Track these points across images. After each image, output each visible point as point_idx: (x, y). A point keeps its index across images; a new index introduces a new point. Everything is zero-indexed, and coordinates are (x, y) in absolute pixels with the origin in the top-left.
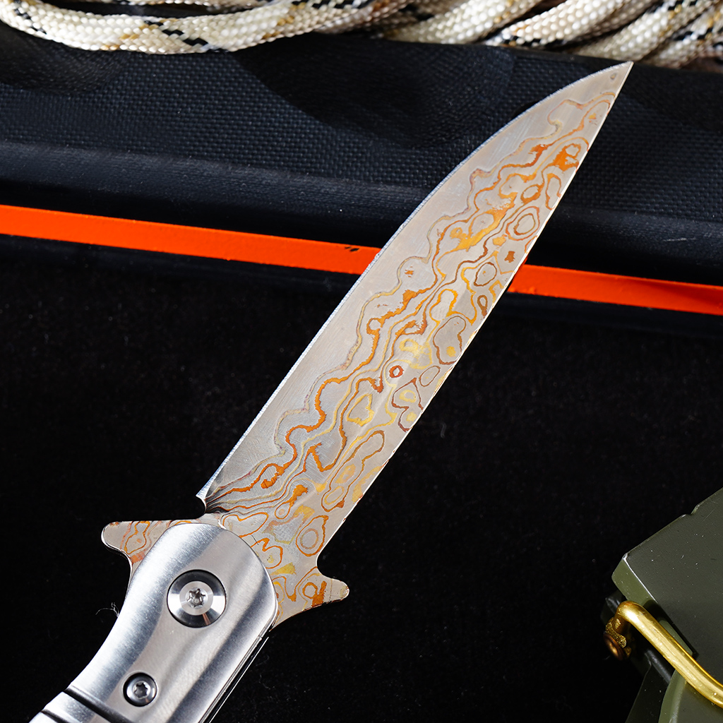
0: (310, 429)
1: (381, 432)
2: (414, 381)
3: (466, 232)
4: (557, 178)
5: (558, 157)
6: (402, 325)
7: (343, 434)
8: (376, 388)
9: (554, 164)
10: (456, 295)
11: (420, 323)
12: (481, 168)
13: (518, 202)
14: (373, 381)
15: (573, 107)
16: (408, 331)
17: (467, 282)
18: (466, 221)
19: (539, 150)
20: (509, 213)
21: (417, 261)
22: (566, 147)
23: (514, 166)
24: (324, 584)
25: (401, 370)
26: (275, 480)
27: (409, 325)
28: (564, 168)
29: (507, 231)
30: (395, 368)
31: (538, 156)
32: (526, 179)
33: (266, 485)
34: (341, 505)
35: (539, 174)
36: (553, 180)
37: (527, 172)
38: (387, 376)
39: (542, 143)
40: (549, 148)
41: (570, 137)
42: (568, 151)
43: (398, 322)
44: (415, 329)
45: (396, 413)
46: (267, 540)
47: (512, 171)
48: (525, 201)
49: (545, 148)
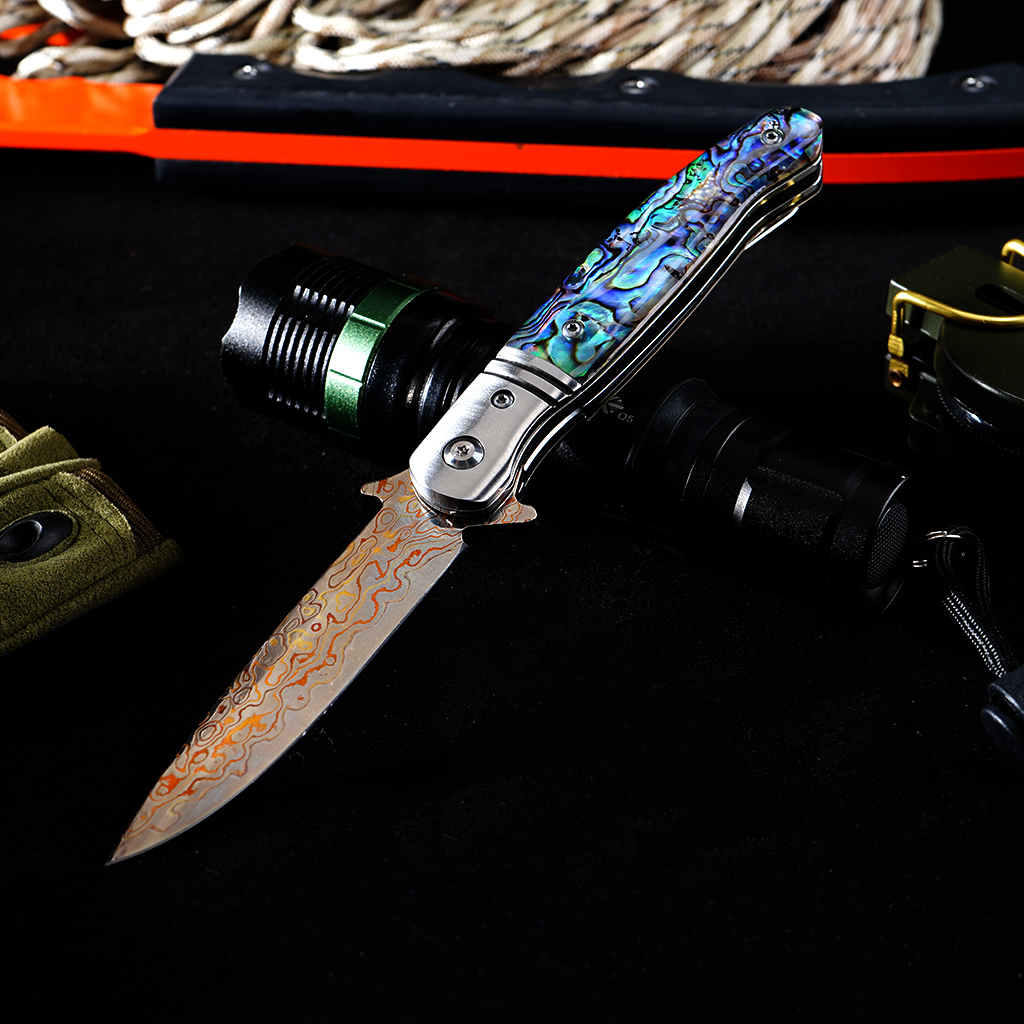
0: (384, 589)
1: (330, 587)
2: (304, 622)
3: (254, 728)
4: (178, 769)
5: (175, 786)
6: (310, 660)
7: (359, 586)
8: (333, 617)
9: (179, 780)
10: (266, 681)
11: (295, 662)
12: (238, 778)
13: (211, 750)
14: (335, 621)
15: (158, 826)
16: (306, 656)
17: (256, 690)
18: (254, 736)
19: (189, 792)
20: (219, 742)
21: (295, 707)
22: (168, 793)
23: (211, 779)
24: (378, 492)
25: (312, 628)
26: (411, 556)
27: (303, 660)
28: (172, 776)
29: (222, 728)
30: (317, 630)
31: (191, 787)
32: (203, 768)
33: (418, 552)
34: (363, 540)
35: (192, 772)
36: (182, 767)
37: (202, 774)
38: (324, 625)
39: (186, 797)
40: (181, 793)
41: (164, 801)
42: (167, 790)
43: (312, 662)
44: (300, 657)
45: (319, 599)
46: (418, 516)
47: (214, 775)
48: (206, 751)
49: (184, 793)
